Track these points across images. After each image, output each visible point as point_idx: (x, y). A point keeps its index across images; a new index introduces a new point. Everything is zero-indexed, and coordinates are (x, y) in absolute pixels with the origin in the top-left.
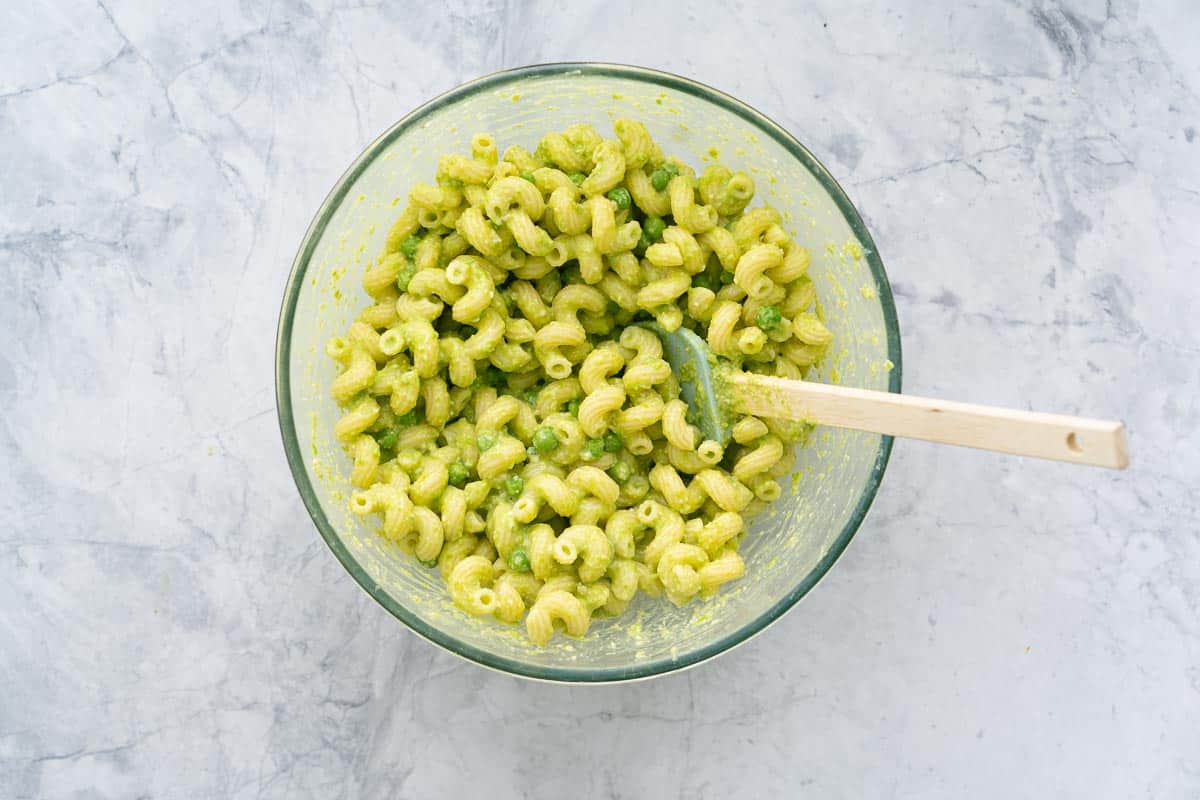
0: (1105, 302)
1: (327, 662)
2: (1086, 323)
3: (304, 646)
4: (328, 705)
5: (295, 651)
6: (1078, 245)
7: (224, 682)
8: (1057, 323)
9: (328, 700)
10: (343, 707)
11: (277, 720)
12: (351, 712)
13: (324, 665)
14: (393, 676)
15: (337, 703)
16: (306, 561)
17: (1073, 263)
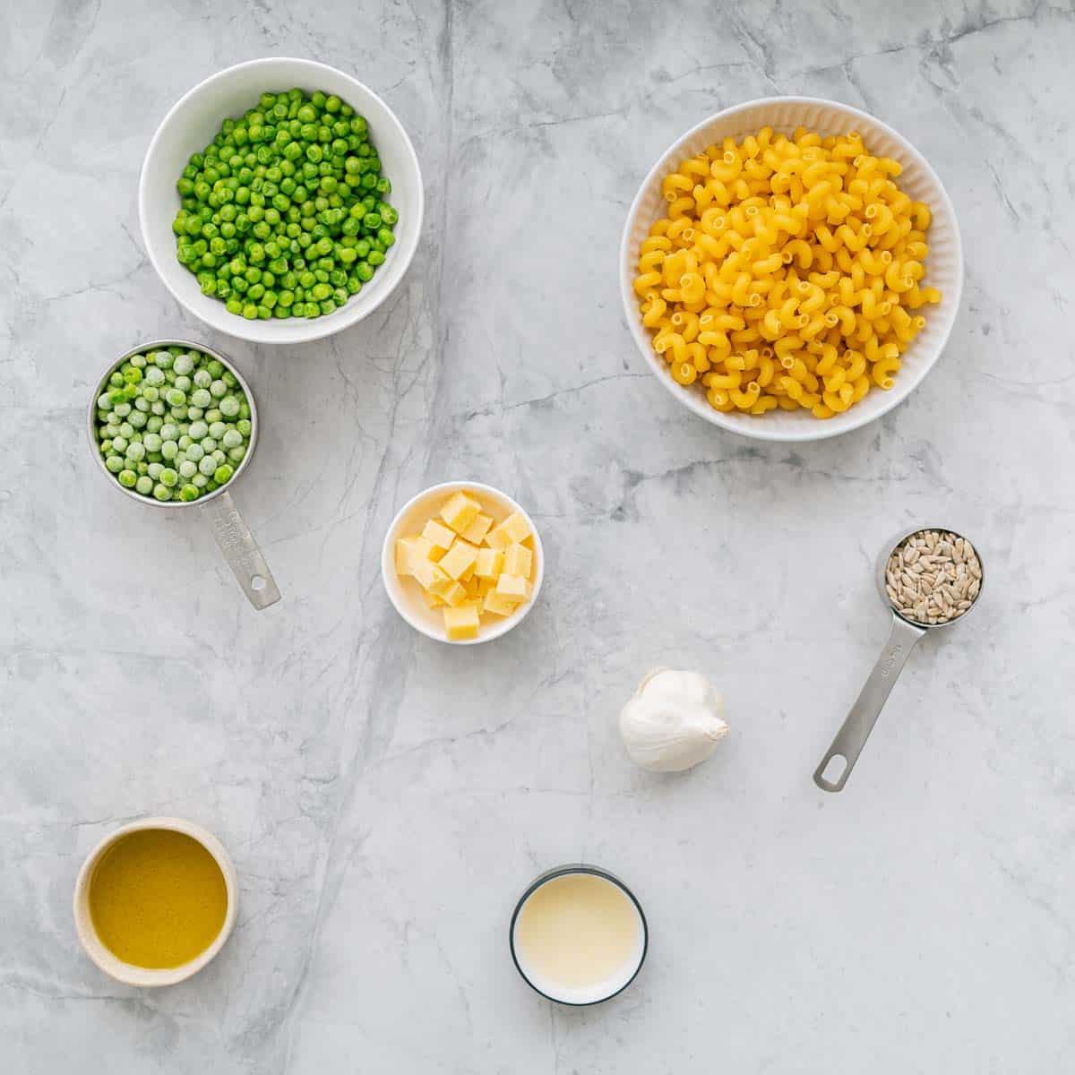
0: (920, 462)
1: (303, 747)
2: (904, 479)
3: (284, 735)
4: (305, 781)
5: (278, 739)
6: (898, 418)
7: (221, 764)
8: (881, 478)
9: (304, 778)
10: (316, 783)
11: (264, 794)
12: (322, 787)
13: (301, 750)
14: (356, 758)
15: (311, 780)
16: (286, 668)
17: (894, 431)
